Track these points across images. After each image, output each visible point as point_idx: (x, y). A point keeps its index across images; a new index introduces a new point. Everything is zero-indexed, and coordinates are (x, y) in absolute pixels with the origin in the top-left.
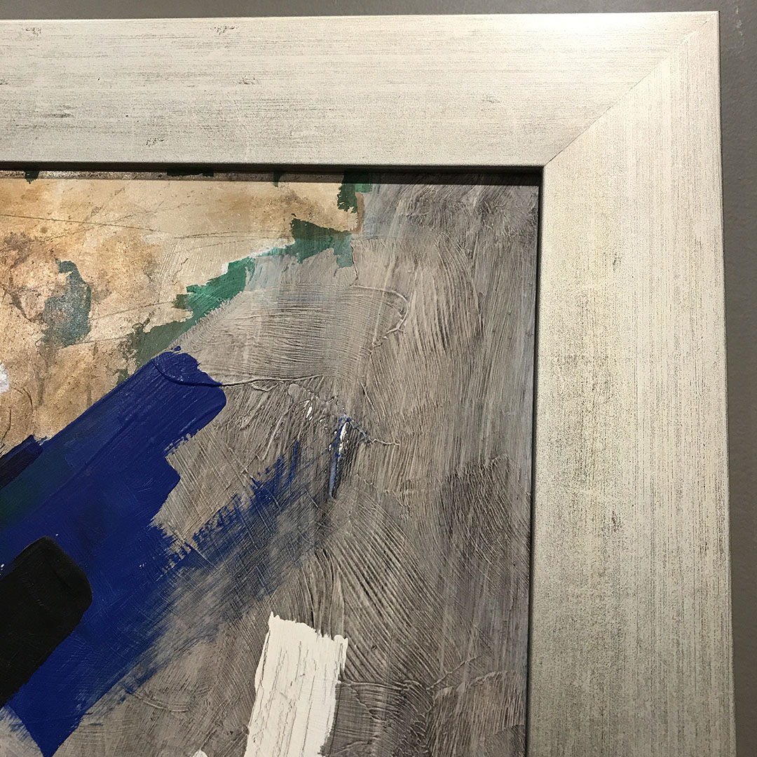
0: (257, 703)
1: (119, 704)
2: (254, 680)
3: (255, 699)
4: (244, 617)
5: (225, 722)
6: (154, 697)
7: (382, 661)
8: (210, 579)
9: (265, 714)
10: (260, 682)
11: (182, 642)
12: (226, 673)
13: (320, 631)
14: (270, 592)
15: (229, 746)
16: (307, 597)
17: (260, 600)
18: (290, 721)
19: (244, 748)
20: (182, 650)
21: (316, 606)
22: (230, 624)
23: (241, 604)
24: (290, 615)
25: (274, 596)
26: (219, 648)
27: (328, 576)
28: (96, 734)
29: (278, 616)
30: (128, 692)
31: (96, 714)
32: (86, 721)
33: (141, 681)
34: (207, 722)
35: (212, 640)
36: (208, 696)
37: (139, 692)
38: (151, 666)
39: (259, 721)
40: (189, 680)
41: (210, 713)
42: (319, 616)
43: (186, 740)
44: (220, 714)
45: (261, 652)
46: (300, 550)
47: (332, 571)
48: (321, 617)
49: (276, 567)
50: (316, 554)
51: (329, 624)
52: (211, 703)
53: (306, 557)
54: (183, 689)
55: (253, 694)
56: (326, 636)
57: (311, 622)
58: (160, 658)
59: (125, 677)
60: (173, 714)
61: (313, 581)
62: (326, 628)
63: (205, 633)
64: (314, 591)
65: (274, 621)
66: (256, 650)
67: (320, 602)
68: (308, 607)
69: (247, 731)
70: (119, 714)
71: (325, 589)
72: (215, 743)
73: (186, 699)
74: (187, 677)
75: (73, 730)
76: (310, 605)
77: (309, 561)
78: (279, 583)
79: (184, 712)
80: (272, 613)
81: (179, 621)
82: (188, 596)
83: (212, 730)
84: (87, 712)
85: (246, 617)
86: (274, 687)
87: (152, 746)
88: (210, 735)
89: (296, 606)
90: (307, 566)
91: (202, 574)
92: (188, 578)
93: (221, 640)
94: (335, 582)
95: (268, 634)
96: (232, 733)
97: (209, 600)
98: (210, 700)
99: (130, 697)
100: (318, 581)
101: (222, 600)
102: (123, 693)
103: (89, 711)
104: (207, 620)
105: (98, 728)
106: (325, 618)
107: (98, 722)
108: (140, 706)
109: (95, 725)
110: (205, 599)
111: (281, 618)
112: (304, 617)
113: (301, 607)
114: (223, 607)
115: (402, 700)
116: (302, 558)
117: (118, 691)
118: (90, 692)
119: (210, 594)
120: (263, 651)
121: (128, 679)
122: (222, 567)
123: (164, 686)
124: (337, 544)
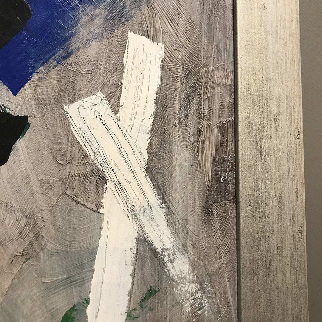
0: (125, 71)
1: (53, 68)
2: (123, 60)
3: (124, 69)
4: (116, 31)
5: (111, 79)
6: (73, 66)
7: (179, 56)
8: (97, 11)
9: (130, 76)
10: (126, 62)
11: (85, 40)
12: (109, 57)
13: (152, 40)
14: (127, 21)
15: (114, 90)
16: (145, 25)
17: (123, 24)
18: (141, 79)
19: (121, 91)
20: (86, 44)
21: (149, 29)
22: (109, 34)
23: (114, 25)
24: (138, 32)
25: (130, 23)
26: (104, 44)
27: (154, 16)
28: (42, 83)
29: (132, 32)
30: (58, 63)
31: (41, 73)
32: (35, 76)
33: (65, 58)
34: (101, 79)
35: (101, 41)
36: (101, 67)
37: (64, 63)
38: (70, 51)
39: (127, 79)
40: (91, 59)
41: (103, 75)
42: (151, 34)
43: (91, 87)
44: (108, 75)
45: (125, 48)
46: (140, 3)
47: (155, 14)
48: (152, 35)
49: (129, 9)
50: (148, 6)
51: (156, 38)
52: (103, 70)
53: (143, 7)
54: (88, 63)
55: (123, 66)
56: (154, 43)
57: (148, 36)
58: (74, 47)
59: (55, 55)
60: (83, 74)
61: (147, 18)
62: (154, 39)
63: (97, 37)
64: (148, 23)
65: (130, 34)
66: (123, 48)
67: (151, 28)
68: (146, 29)
69: (122, 84)
70: (54, 73)
71: (153, 22)
72: (106, 88)
73: (89, 68)
74: (89, 57)
75: (29, 80)
76: (146, 28)
77: (145, 9)
78: (132, 17)
79: (90, 74)
80: (129, 30)
81: (82, 30)
82: (86, 19)
83: (104, 83)
84: (36, 72)
85: (117, 31)
86: (133, 64)
87: (74, 89)
88: (104, 85)
89: (140, 29)
90: (144, 11)
91: (93, 8)
92: (86, 10)
93: (105, 41)
94: (157, 20)
95: (128, 40)
96: (114, 84)
97: (98, 21)
98: (102, 68)
99: (59, 66)
100: (149, 18)
101: (104, 22)
102: (55, 63)
103: (37, 71)
104: (98, 31)
105: (43, 80)
106: (154, 35)
107: (42, 77)
108: (65, 70)
109: (41, 78)
110: (96, 21)
111: (134, 33)
112: (144, 34)
113: (143, 29)
114: (105, 25)
115: (188, 72)
116: (141, 7)
117: (52, 62)
118: (36, 61)
119: (98, 19)
120: (126, 47)
121: (57, 56)
122: (102, 6)
123: (77, 61)
124: (157, 3)
